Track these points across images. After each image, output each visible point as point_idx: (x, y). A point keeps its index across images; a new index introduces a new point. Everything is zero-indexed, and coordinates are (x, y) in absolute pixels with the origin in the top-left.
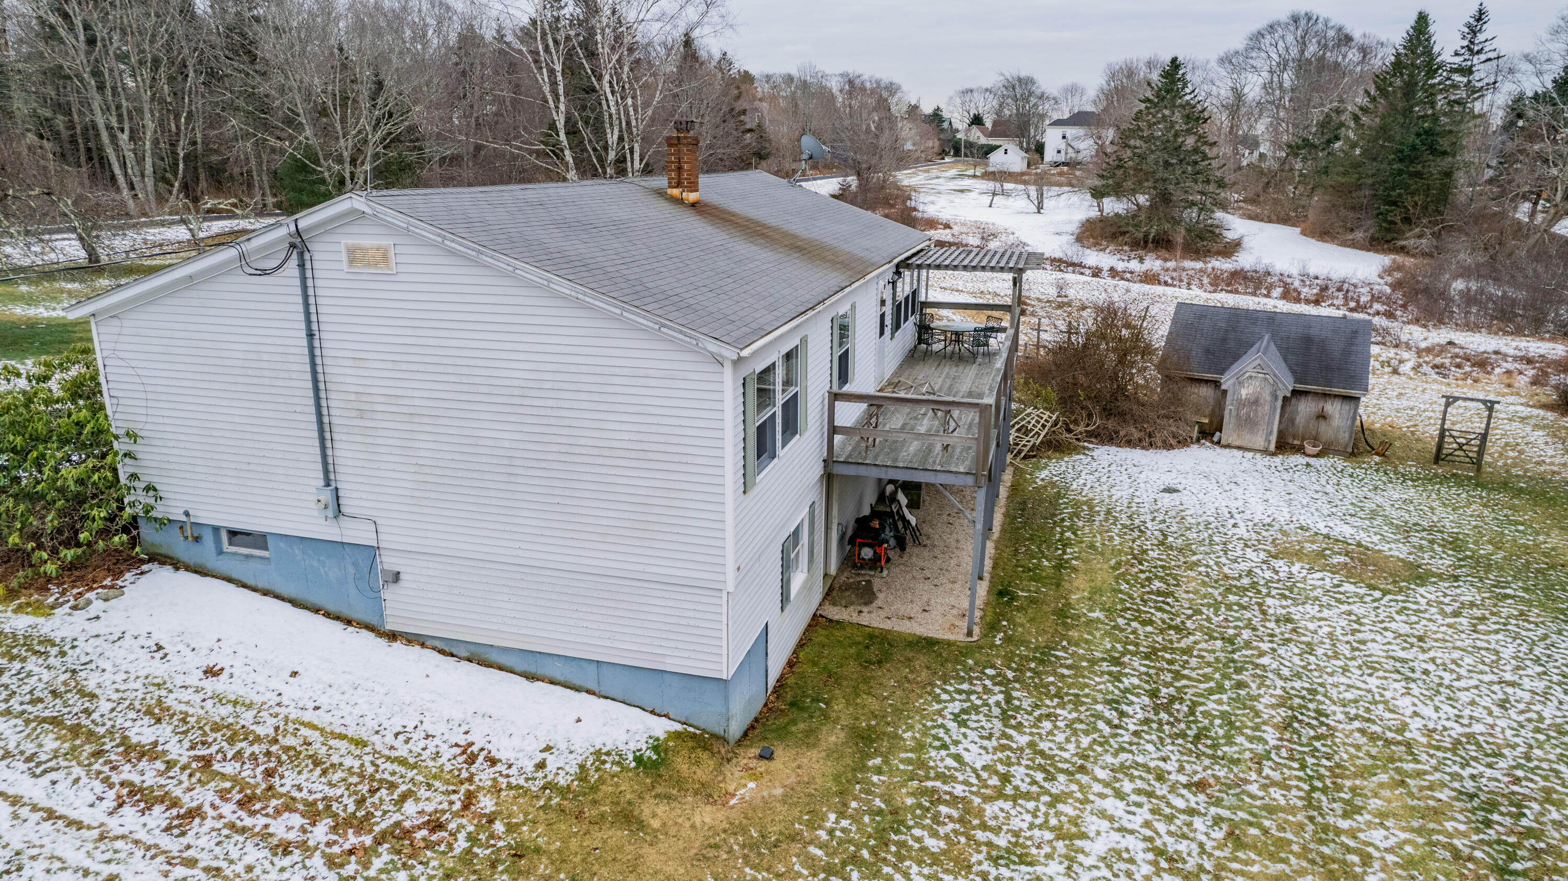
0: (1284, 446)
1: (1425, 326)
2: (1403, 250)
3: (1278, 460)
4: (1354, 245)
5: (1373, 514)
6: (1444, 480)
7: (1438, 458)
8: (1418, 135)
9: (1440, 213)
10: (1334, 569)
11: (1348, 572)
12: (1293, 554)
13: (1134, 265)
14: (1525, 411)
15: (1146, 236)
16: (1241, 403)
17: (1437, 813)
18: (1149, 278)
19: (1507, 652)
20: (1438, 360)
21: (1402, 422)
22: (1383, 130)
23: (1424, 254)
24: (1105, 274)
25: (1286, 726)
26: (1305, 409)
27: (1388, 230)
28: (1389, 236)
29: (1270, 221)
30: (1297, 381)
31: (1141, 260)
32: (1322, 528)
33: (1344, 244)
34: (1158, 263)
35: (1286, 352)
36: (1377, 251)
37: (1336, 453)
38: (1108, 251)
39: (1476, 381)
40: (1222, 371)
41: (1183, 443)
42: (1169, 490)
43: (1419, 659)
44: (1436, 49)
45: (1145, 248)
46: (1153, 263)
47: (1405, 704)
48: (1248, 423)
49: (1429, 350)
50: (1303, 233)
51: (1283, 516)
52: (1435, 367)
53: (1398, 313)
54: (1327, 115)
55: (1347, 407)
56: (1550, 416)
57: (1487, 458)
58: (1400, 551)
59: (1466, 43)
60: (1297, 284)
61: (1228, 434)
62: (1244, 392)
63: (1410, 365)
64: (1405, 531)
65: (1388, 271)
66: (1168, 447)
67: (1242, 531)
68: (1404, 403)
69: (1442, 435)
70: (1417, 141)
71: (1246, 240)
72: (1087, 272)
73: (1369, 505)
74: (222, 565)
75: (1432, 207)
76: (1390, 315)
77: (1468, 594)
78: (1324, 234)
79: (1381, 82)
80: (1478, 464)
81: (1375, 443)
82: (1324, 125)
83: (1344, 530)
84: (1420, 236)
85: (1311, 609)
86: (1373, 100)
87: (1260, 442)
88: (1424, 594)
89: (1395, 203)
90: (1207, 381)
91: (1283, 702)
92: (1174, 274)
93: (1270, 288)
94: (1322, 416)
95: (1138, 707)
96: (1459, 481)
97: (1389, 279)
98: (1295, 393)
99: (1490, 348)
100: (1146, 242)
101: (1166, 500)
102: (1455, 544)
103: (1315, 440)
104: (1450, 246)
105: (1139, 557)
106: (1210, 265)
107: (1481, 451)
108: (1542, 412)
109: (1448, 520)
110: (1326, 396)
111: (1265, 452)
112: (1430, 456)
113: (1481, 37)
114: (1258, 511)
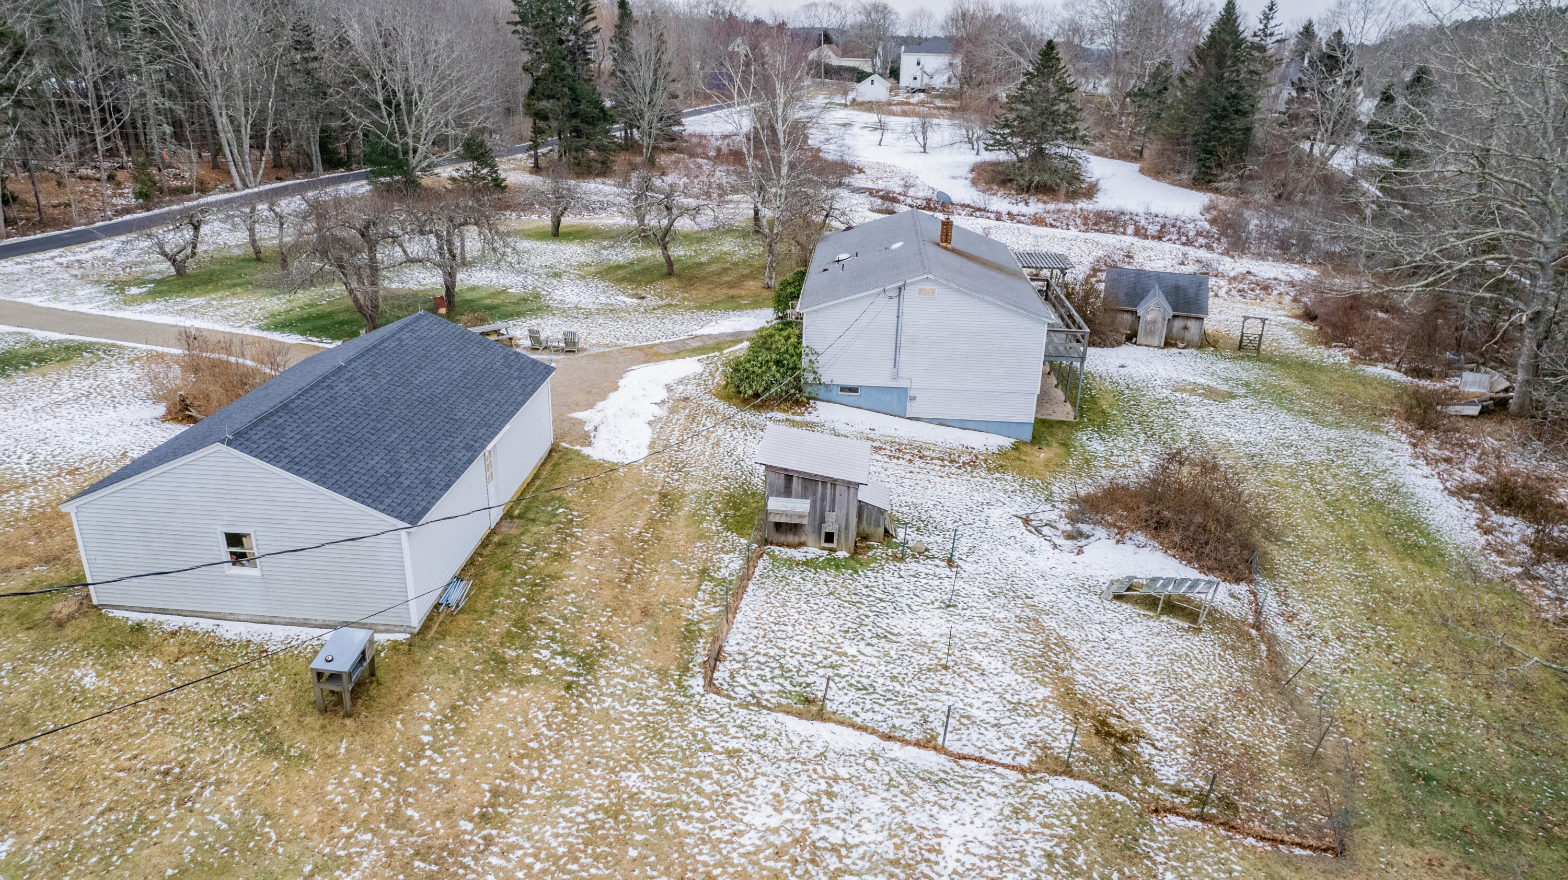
0: (1168, 344)
1: (1233, 257)
2: (1217, 191)
3: (1165, 351)
4: (1181, 185)
5: (1213, 374)
6: (1243, 358)
7: (1240, 348)
8: (1227, 98)
9: (1243, 160)
10: (1200, 395)
11: (1206, 396)
12: (1183, 390)
13: (1021, 208)
14: (1285, 320)
15: (1031, 182)
16: (1147, 323)
17: (1239, 458)
18: (1038, 221)
19: (1263, 419)
20: (1241, 286)
21: (1223, 329)
22: (1202, 91)
23: (1231, 194)
24: (1005, 217)
25: (1191, 440)
26: (1178, 324)
27: (1206, 173)
28: (1207, 178)
29: (1113, 157)
30: (1174, 310)
31: (1027, 204)
32: (1192, 380)
33: (1173, 183)
34: (1041, 205)
35: (1167, 295)
36: (1198, 190)
37: (1193, 346)
38: (999, 194)
39: (1262, 300)
40: (1136, 306)
41: (1119, 344)
42: (1123, 366)
43: (1233, 422)
44: (1241, 28)
45: (1028, 192)
46: (1035, 207)
47: (1229, 434)
48: (1150, 333)
49: (1234, 278)
50: (1142, 171)
51: (1175, 376)
52: (1239, 291)
53: (1215, 245)
54: (1158, 68)
55: (1198, 323)
56: (1298, 322)
57: (1263, 347)
58: (1225, 388)
59: (1262, 27)
60: (1143, 222)
61: (1141, 338)
62: (1149, 317)
63: (1224, 290)
64: (1226, 380)
65: (1208, 209)
66: (1113, 346)
67: (1159, 382)
68: (1223, 317)
69: (1242, 336)
70: (1227, 104)
71: (1101, 182)
72: (992, 216)
73: (1210, 370)
74: (839, 400)
75: (1237, 156)
76: (1209, 247)
77: (1250, 402)
78: (1157, 172)
79: (1201, 54)
80: (1258, 349)
81: (1211, 341)
82: (1156, 75)
83: (1202, 381)
84: (1229, 179)
85: (1193, 409)
86: (1193, 65)
87: (1156, 342)
88: (1234, 402)
89: (1209, 152)
90: (1128, 311)
91: (1189, 434)
92: (1055, 216)
93: (1125, 226)
94: (1186, 328)
95: (1142, 437)
96: (1249, 358)
97: (1208, 216)
98: (1174, 316)
99: (1272, 276)
100: (1029, 187)
101: (1122, 370)
102: (1247, 385)
103: (1183, 340)
104: (1252, 189)
105: (1122, 393)
106: (1078, 206)
107: (1259, 345)
108: (1293, 320)
109: (1244, 376)
110: (1188, 317)
111: (1159, 347)
112: (1237, 347)
113: (1272, 23)
114: (1164, 374)
